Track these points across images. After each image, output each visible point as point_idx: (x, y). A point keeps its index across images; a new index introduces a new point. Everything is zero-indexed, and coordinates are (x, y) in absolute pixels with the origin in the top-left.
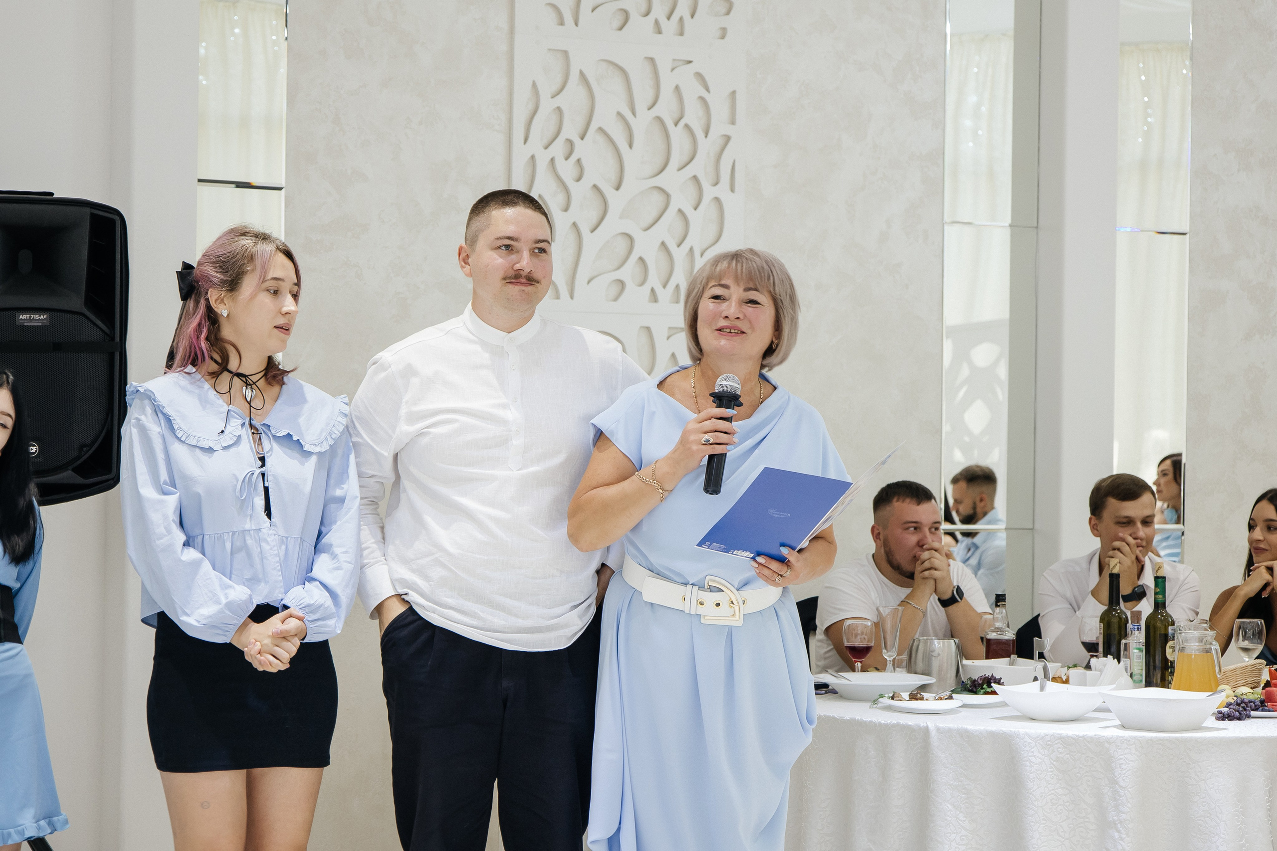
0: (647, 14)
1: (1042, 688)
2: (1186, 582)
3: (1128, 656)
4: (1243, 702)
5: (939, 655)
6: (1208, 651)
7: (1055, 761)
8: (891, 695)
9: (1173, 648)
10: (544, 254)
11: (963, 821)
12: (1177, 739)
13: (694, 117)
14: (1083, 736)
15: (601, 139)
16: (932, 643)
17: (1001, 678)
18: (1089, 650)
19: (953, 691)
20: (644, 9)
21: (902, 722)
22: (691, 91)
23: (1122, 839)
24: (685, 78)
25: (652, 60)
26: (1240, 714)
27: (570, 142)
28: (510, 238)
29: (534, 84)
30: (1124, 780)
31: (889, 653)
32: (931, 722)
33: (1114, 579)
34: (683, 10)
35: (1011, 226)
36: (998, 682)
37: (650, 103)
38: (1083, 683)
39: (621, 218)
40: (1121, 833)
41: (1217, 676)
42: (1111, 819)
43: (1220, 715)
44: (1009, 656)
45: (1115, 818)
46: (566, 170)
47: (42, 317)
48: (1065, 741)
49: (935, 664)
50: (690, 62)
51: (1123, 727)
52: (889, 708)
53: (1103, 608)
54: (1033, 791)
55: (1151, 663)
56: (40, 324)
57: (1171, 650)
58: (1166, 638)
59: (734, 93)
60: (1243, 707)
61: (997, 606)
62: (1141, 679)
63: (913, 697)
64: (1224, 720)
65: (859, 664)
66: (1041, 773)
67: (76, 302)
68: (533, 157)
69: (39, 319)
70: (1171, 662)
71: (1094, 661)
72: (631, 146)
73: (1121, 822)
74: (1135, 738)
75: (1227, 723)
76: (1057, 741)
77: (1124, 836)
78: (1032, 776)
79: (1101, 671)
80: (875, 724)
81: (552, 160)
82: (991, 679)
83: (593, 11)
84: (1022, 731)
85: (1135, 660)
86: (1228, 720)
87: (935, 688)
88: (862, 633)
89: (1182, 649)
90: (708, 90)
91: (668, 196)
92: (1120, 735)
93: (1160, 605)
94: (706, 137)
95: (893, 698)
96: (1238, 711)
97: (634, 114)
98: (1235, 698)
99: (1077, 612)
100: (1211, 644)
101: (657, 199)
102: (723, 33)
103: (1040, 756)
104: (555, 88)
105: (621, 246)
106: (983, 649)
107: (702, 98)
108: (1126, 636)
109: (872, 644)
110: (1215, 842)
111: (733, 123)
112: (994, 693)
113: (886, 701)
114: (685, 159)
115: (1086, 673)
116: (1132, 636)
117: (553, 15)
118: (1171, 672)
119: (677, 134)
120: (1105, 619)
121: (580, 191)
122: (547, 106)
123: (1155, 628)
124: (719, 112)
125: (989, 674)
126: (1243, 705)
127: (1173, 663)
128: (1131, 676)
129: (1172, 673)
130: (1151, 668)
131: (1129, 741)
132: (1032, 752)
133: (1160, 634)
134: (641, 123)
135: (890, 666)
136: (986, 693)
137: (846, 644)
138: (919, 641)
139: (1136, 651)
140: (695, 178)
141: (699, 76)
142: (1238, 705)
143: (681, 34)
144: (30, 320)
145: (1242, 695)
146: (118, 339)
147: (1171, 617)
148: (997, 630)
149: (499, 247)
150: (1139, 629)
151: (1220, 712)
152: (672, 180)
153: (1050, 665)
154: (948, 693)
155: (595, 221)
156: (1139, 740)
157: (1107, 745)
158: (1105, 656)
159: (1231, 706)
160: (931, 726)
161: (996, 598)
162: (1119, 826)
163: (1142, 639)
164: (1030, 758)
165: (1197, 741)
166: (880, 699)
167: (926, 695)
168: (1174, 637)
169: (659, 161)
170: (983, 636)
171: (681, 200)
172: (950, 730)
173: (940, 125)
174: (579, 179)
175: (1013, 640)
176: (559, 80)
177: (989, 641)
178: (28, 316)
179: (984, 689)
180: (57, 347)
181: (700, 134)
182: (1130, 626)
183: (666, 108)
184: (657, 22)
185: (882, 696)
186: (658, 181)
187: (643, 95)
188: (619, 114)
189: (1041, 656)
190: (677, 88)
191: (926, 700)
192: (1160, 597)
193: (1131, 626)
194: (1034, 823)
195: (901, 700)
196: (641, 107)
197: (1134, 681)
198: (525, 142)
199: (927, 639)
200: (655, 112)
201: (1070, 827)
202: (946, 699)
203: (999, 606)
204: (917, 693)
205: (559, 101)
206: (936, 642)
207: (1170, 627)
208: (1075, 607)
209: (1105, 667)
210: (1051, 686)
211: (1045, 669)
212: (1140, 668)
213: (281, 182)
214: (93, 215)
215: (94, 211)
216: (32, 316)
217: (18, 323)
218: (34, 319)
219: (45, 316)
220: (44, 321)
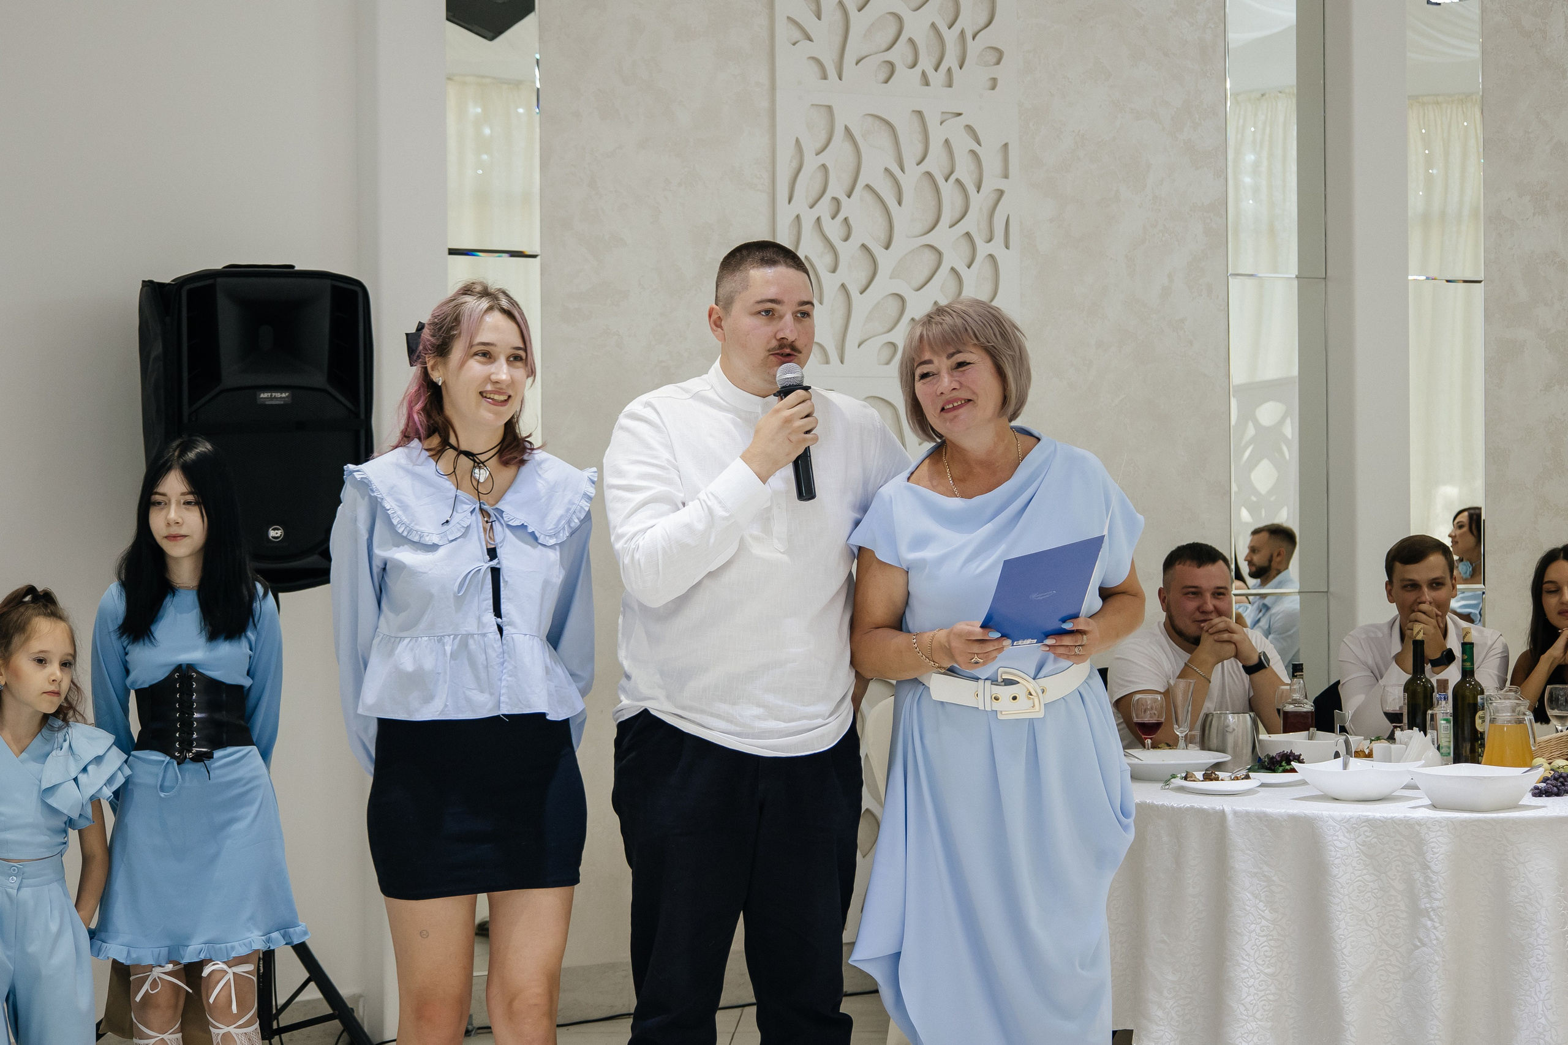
0: (914, 65)
1: (1345, 766)
2: (1493, 647)
3: (1434, 728)
4: (1561, 776)
5: (1234, 730)
6: (1520, 722)
7: (1363, 846)
8: (1184, 775)
9: (1483, 718)
10: (808, 319)
11: (1263, 911)
12: (1493, 819)
13: (964, 171)
14: (1392, 818)
15: (869, 197)
16: (1226, 718)
17: (1301, 755)
18: (1392, 722)
19: (1250, 770)
20: (910, 60)
21: (1196, 805)
22: (962, 144)
23: (1435, 928)
24: (955, 131)
25: (920, 113)
26: (1558, 789)
27: (836, 200)
28: (772, 301)
29: (797, 140)
30: (1436, 865)
31: (1181, 729)
32: (1227, 805)
33: (1418, 646)
34: (951, 59)
35: (1297, 277)
36: (1299, 759)
37: (919, 156)
38: (1388, 759)
39: (891, 278)
40: (1434, 922)
41: (1531, 748)
42: (1423, 906)
43: (1537, 791)
44: (1308, 730)
45: (1428, 905)
46: (833, 228)
47: (284, 395)
48: (1372, 824)
49: (1230, 740)
50: (960, 114)
51: (1434, 807)
52: (1181, 789)
53: (1407, 677)
54: (1338, 878)
55: (1460, 735)
56: (282, 403)
57: (1481, 721)
58: (1475, 708)
59: (1006, 145)
60: (1560, 782)
61: (1294, 676)
62: (1449, 751)
63: (1208, 777)
64: (1542, 796)
65: (1149, 741)
66: (1347, 859)
67: (319, 379)
68: (798, 217)
69: (281, 398)
70: (1481, 733)
71: (1398, 733)
72: (900, 204)
73: (1434, 910)
74: (1448, 819)
75: (1544, 800)
76: (1364, 824)
77: (1437, 925)
78: (1336, 861)
79: (1406, 744)
80: (1167, 807)
81: (818, 219)
82: (1289, 756)
83: (857, 64)
84: (1325, 813)
85: (1442, 732)
86: (1546, 796)
87: (1230, 766)
88: (1152, 708)
89: (1493, 721)
90: (979, 144)
91: (940, 254)
92: (1432, 816)
93: (1468, 673)
94: (978, 192)
95: (1186, 778)
96: (1556, 787)
97: (902, 170)
98: (1552, 772)
99: (1380, 681)
100: (1525, 714)
101: (929, 257)
102: (994, 83)
103: (1345, 839)
104: (819, 145)
105: (893, 306)
106: (1279, 722)
107: (972, 152)
108: (1431, 706)
109: (1163, 720)
110: (1536, 929)
111: (1006, 176)
112: (1293, 770)
113: (1178, 782)
114: (957, 215)
115: (1390, 748)
116: (1438, 707)
117: (815, 68)
118: (1481, 744)
119: (948, 190)
120: (1408, 688)
121: (848, 251)
122: (812, 163)
123: (1464, 697)
124: (992, 164)
125: (1287, 750)
126: (1561, 779)
127: (1482, 734)
128: (1438, 748)
129: (1483, 745)
130: (1460, 739)
131: (1441, 822)
132: (1337, 836)
133: (1469, 704)
134: (910, 179)
135: (1182, 743)
136: (1285, 771)
137: (1135, 720)
138: (1213, 715)
139: (1442, 722)
140: (968, 234)
141: (969, 128)
142: (1556, 779)
143: (950, 86)
144: (271, 398)
145: (1559, 768)
146: (363, 416)
147: (1480, 686)
148: (1295, 702)
149: (759, 313)
150: (1446, 699)
151: (1536, 788)
152: (943, 237)
153: (1351, 738)
154: (1244, 772)
155: (864, 282)
156: (1452, 822)
157: (1418, 828)
158: (1410, 728)
159: (1548, 782)
160: (1227, 809)
161: (1293, 669)
162: (1432, 913)
163: (1450, 710)
164: (1335, 842)
165: (1515, 822)
166: (1172, 780)
167: (1221, 774)
168: (1483, 707)
169: (930, 219)
170: (1279, 708)
171: (954, 258)
172: (1248, 813)
173: (1222, 174)
174: (846, 239)
175: (1312, 712)
176: (823, 137)
177: (1286, 714)
178: (269, 394)
179: (1283, 766)
180: (301, 426)
181: (971, 189)
182: (1436, 695)
183: (936, 163)
184: (924, 74)
185: (1174, 776)
186: (929, 239)
187: (911, 149)
188: (886, 169)
189: (1343, 730)
190: (947, 141)
191: (1222, 780)
192: (1468, 664)
193: (1438, 696)
194: (1340, 911)
195: (1194, 781)
196: (909, 162)
197: (1442, 754)
198: (789, 202)
199: (1221, 714)
200: (924, 167)
201: (1378, 916)
202: (1242, 779)
203: (1296, 676)
204: (1212, 773)
205: (824, 158)
206: (1230, 717)
207: (1479, 697)
208: (1377, 675)
209: (1411, 739)
210: (1355, 763)
211: (1347, 742)
212: (1448, 740)
213: (535, 249)
214: (334, 287)
215: (335, 283)
216: (274, 394)
217: (259, 402)
218: (275, 397)
219: (287, 394)
220: (286, 399)
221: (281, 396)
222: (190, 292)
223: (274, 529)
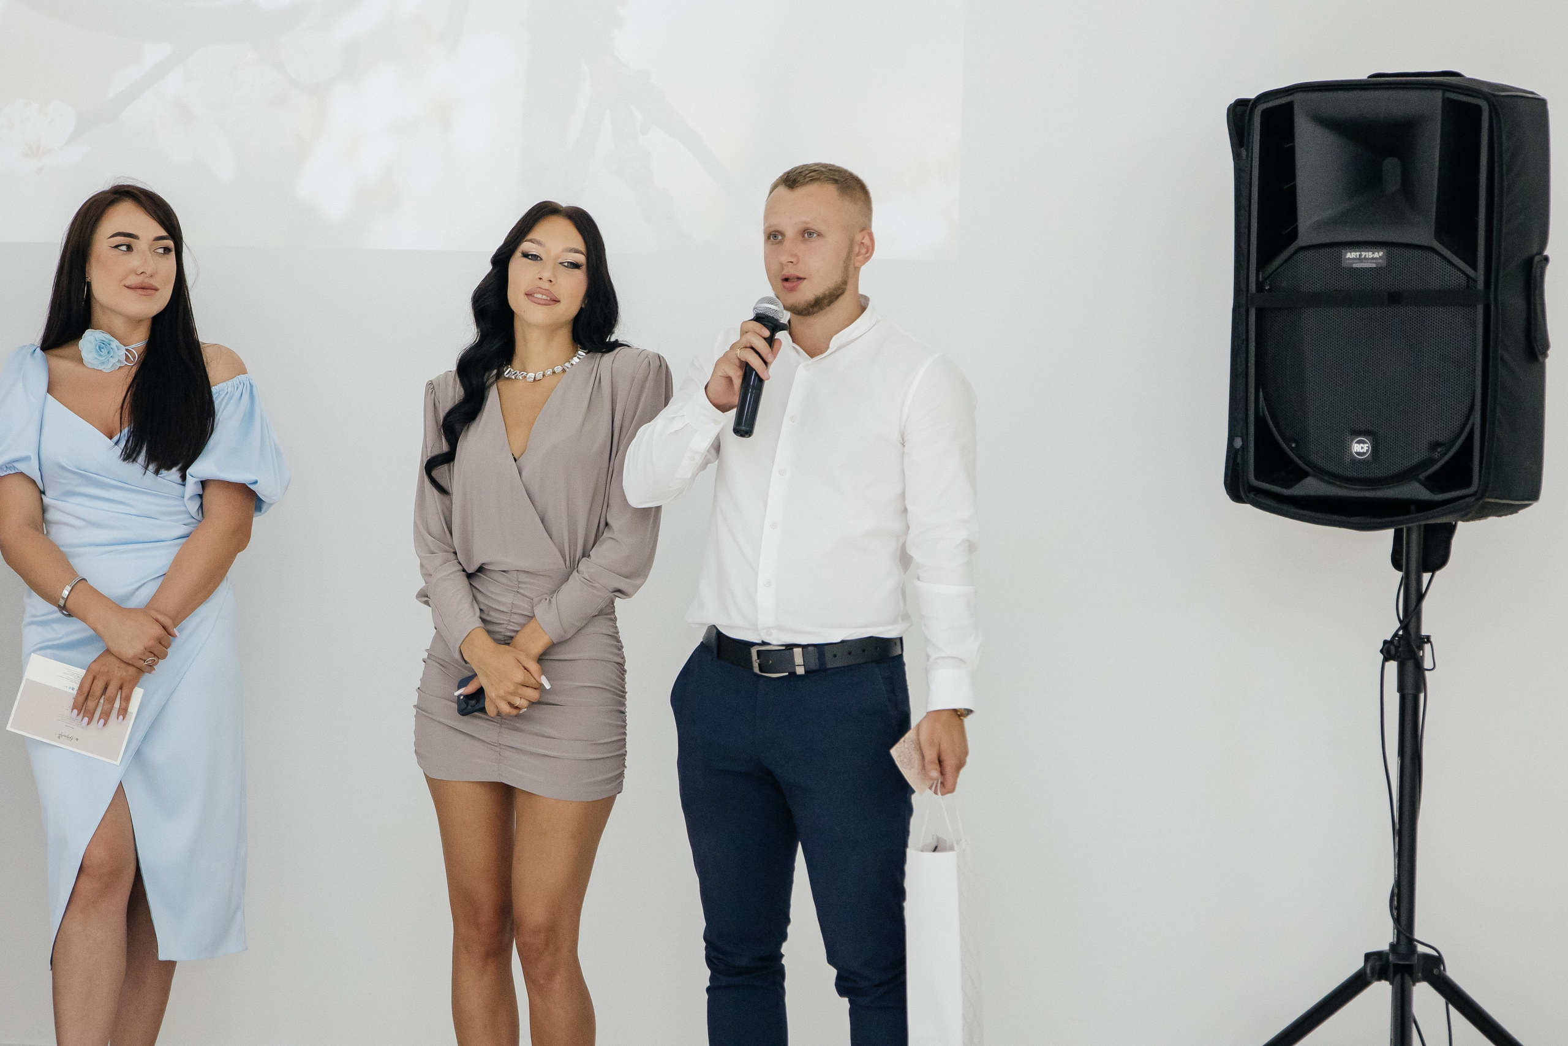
47: (1376, 255)
56: (1374, 266)
67: (1424, 234)
69: (1373, 259)
144: (1360, 259)
146: (1482, 285)
178: (1358, 253)
180: (1395, 298)
214: (1446, 102)
215: (1449, 95)
216: (1364, 254)
217: (1344, 265)
218: (1365, 258)
219: (1381, 254)
220: (1380, 261)
221: (1373, 257)
222: (1265, 113)
223: (1359, 442)
